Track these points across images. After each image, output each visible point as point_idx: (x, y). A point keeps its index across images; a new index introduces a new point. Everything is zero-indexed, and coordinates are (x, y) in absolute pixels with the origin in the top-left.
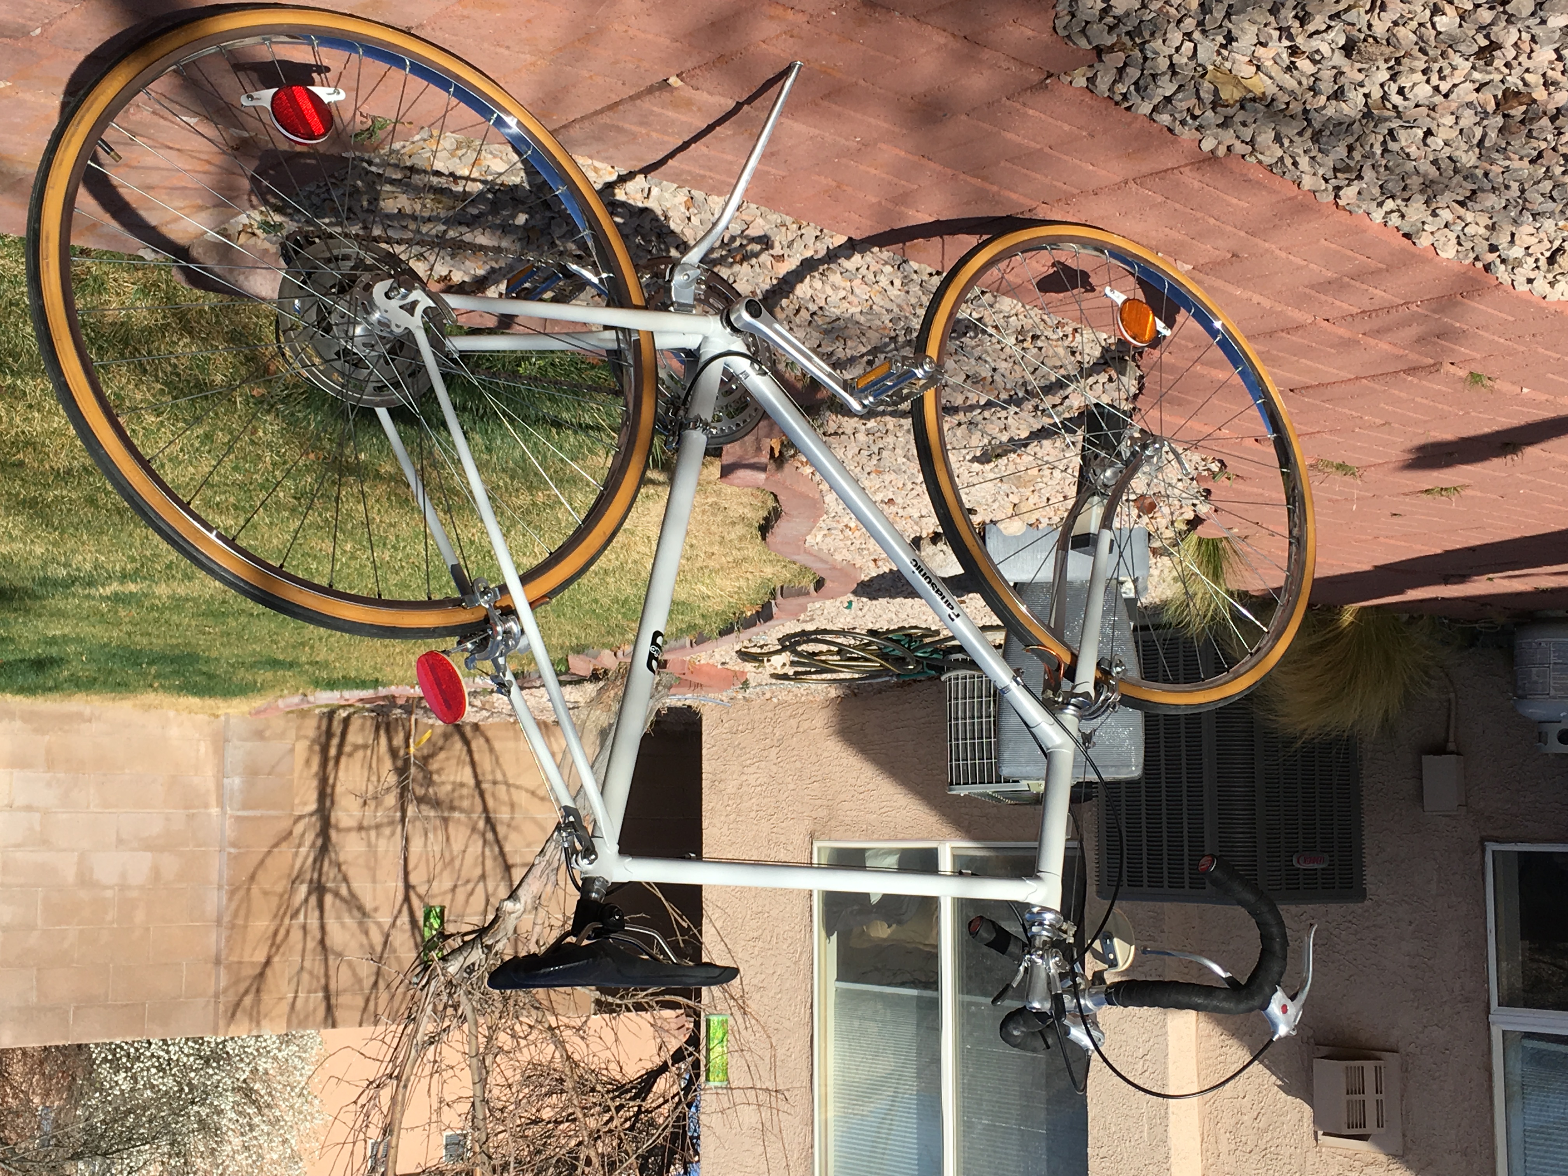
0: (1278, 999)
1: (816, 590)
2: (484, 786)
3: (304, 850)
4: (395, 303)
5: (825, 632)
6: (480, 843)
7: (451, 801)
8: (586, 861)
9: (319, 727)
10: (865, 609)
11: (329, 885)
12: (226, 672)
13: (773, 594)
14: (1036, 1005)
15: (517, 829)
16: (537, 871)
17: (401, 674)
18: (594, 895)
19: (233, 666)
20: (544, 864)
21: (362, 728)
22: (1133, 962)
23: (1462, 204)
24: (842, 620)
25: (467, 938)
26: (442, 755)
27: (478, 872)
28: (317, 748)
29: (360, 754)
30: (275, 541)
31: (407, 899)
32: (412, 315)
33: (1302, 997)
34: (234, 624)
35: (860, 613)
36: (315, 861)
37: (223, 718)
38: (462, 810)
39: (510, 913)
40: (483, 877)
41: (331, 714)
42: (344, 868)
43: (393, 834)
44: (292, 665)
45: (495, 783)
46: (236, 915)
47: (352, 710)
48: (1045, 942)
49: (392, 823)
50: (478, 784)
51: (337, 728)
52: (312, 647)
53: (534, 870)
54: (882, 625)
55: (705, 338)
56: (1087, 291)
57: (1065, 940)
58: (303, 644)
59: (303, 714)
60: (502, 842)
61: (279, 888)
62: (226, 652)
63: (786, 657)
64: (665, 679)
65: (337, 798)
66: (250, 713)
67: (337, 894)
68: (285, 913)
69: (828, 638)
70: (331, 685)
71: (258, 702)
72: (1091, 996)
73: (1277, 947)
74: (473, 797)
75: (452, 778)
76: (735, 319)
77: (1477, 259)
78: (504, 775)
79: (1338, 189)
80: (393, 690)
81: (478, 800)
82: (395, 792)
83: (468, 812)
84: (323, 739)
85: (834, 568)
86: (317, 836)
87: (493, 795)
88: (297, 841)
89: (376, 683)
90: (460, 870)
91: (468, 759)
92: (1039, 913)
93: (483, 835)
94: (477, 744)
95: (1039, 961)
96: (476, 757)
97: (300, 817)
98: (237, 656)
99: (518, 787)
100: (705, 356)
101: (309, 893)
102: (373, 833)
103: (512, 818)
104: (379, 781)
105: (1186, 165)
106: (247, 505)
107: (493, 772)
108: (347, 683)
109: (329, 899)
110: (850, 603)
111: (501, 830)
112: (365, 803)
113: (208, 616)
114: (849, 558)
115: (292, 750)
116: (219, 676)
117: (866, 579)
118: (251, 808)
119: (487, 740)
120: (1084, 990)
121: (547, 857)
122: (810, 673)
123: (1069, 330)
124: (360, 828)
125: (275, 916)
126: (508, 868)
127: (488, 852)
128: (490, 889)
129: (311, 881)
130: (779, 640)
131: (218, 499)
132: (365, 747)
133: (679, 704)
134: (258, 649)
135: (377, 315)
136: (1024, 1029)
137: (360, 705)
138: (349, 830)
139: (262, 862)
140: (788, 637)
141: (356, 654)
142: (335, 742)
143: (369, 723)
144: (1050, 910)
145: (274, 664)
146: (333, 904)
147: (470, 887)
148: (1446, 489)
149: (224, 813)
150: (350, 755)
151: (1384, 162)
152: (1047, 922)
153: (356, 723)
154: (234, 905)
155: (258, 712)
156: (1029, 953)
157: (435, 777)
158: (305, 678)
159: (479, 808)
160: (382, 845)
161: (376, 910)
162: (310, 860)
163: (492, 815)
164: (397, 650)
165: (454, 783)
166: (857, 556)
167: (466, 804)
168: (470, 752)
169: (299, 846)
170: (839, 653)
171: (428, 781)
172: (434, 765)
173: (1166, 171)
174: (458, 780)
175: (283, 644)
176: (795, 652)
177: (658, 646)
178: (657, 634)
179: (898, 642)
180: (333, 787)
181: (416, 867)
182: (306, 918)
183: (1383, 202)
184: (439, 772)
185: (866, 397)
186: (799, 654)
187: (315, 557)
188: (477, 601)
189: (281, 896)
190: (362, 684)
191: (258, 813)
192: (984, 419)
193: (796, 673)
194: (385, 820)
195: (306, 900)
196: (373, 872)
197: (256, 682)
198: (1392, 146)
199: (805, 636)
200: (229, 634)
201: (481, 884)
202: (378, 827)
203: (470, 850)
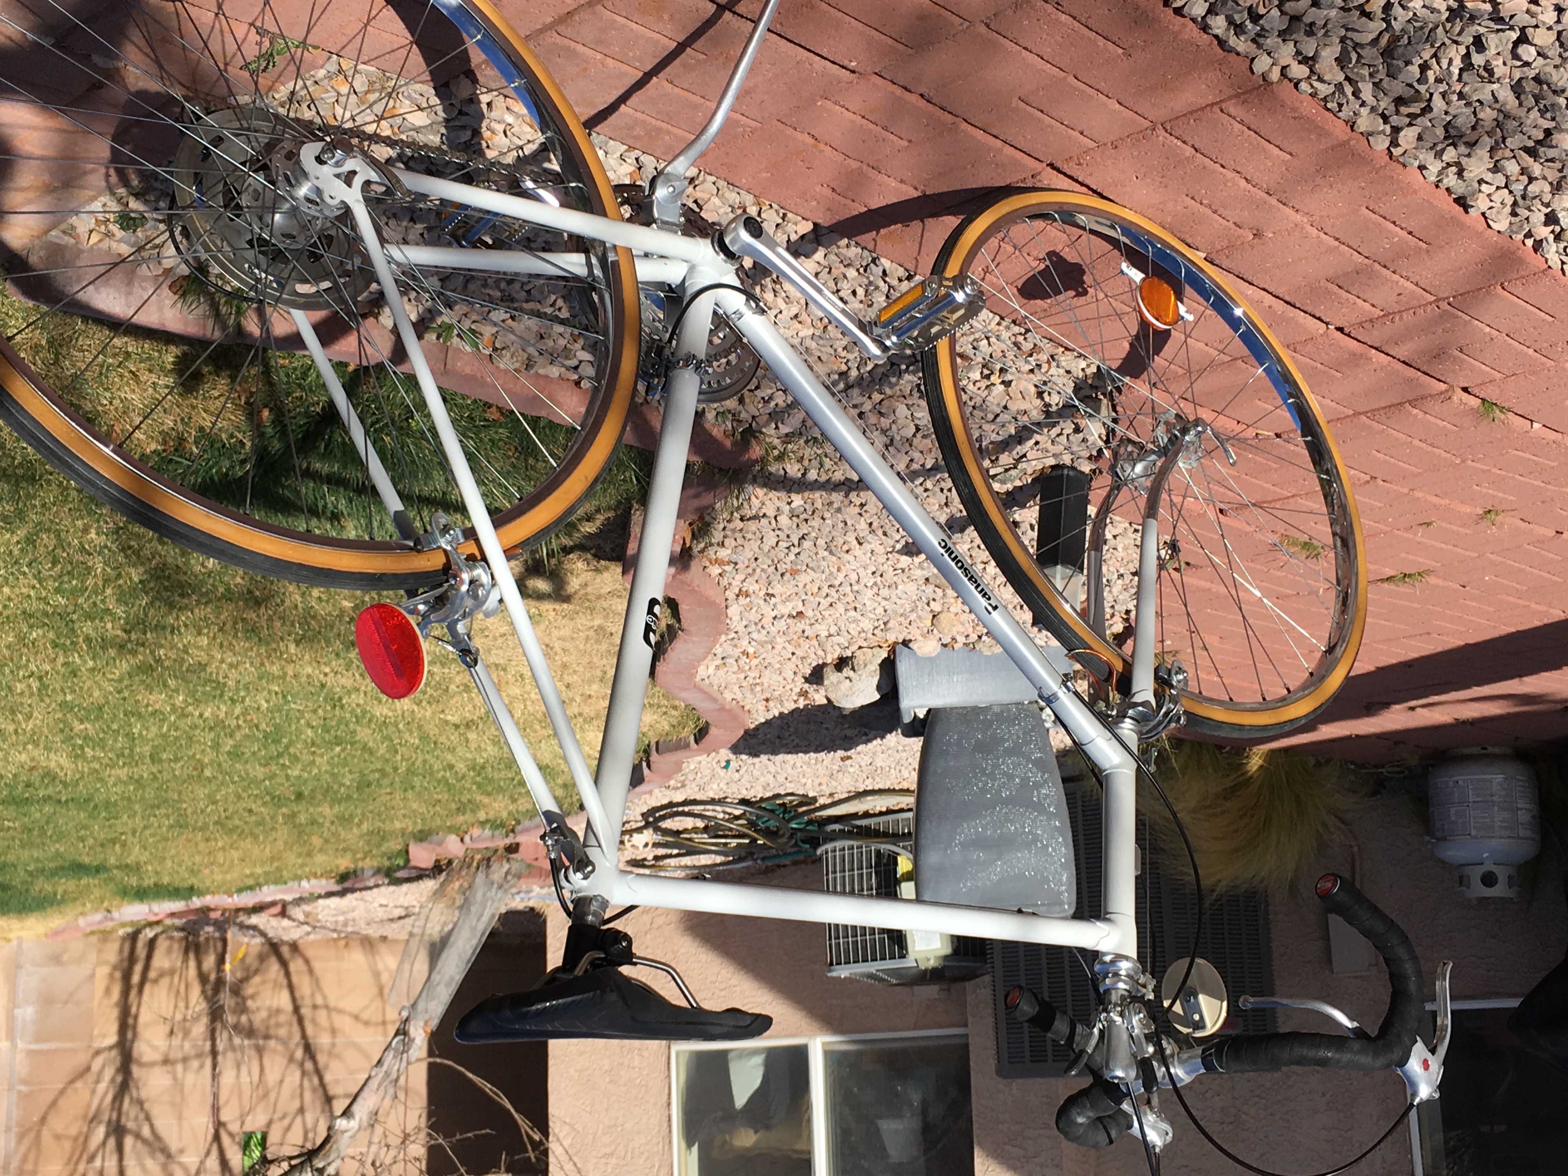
0: (1419, 1049)
1: (697, 742)
2: (304, 1011)
3: (102, 1086)
4: (327, 171)
5: (695, 802)
6: (298, 1074)
7: (268, 1028)
8: (579, 875)
9: (121, 951)
10: (742, 771)
11: (130, 1125)
12: (22, 883)
13: (647, 752)
14: (1119, 1073)
15: (338, 1057)
16: (373, 1084)
17: (218, 877)
18: (590, 918)
19: (30, 874)
20: (381, 1075)
21: (169, 951)
22: (1226, 1019)
23: (1532, 152)
24: (715, 786)
25: (293, 1162)
26: (256, 980)
27: (296, 1104)
28: (118, 975)
29: (165, 982)
30: (96, 694)
31: (217, 1138)
32: (350, 185)
33: (1442, 1050)
34: (38, 815)
35: (737, 775)
36: (114, 1099)
37: (15, 943)
38: (277, 1038)
39: (343, 1132)
40: (301, 1110)
41: (133, 937)
42: (146, 1106)
43: (202, 1066)
44: (98, 870)
45: (315, 1007)
46: (24, 1159)
47: (158, 929)
48: (1123, 998)
49: (199, 1056)
50: (296, 1009)
51: (141, 951)
52: (124, 845)
53: (370, 1082)
54: (756, 793)
55: (692, 269)
56: (1078, 295)
57: (1143, 996)
58: (113, 841)
59: (105, 935)
60: (323, 1072)
61: (73, 1131)
62: (25, 854)
63: (648, 836)
64: (515, 867)
65: (140, 1028)
66: (46, 935)
67: (138, 1136)
68: (80, 1157)
69: (697, 809)
70: (141, 894)
71: (55, 921)
72: (1182, 1062)
73: (1412, 987)
74: (291, 1024)
75: (268, 1003)
76: (731, 242)
77: (1529, 235)
78: (325, 998)
79: (1396, 130)
80: (209, 900)
81: (296, 1029)
82: (205, 1020)
83: (285, 1042)
84: (125, 964)
85: (722, 709)
86: (118, 1071)
87: (314, 1021)
88: (94, 1078)
89: (191, 891)
90: (275, 1105)
91: (285, 982)
92: (1112, 962)
93: (302, 1065)
94: (296, 966)
95: (1118, 1019)
96: (295, 979)
97: (98, 1053)
98: (38, 860)
99: (340, 1011)
100: (691, 290)
101: (107, 1136)
102: (179, 1067)
103: (333, 1045)
104: (187, 1007)
105: (1230, 98)
106: (68, 642)
107: (313, 995)
108: (159, 892)
109: (129, 1141)
110: (728, 762)
111: (321, 1059)
112: (172, 1032)
113: (9, 804)
114: (739, 696)
115: (92, 976)
116: (15, 887)
117: (752, 726)
118: (45, 1041)
119: (307, 961)
120: (1172, 1056)
121: (385, 1067)
122: (670, 856)
123: (1044, 357)
124: (166, 1061)
125: (69, 1160)
126: (328, 1100)
127: (306, 1083)
128: (310, 1124)
129: (109, 1122)
130: (643, 815)
131: (34, 635)
132: (172, 972)
133: (521, 907)
134: (62, 849)
135: (303, 190)
136: (1091, 1114)
137: (168, 922)
138: (153, 1064)
139: (54, 1104)
140: (654, 810)
141: (173, 852)
142: (138, 968)
143: (176, 946)
144: (1127, 958)
145: (78, 869)
146: (134, 1147)
147: (286, 1122)
148: (1410, 576)
149: (14, 1046)
150: (155, 981)
151: (1458, 89)
152: (1123, 972)
153: (162, 945)
154: (23, 1149)
155: (56, 933)
156: (1105, 1010)
157: (250, 1003)
158: (112, 886)
159: (297, 1037)
160: (190, 1079)
161: (181, 1151)
162: (109, 1097)
163: (311, 1041)
164: (220, 844)
165: (269, 1009)
166: (748, 695)
167: (282, 1032)
168: (288, 974)
169: (98, 1081)
170: (706, 829)
171: (242, 1009)
172: (249, 990)
173: (1202, 109)
174: (275, 1005)
175: (91, 841)
176: (657, 829)
177: (655, 615)
178: (653, 602)
179: (772, 811)
180: (136, 1017)
181: (227, 1102)
182: (103, 1160)
183: (1443, 150)
184: (253, 997)
185: (889, 338)
186: (666, 832)
187: (140, 716)
188: (436, 541)
189: (75, 1139)
190: (175, 893)
191: (53, 1046)
192: (926, 490)
193: (657, 858)
194: (193, 1052)
195: (104, 1143)
196: (178, 1109)
197: (55, 894)
198: (1478, 59)
199: (671, 809)
200: (30, 830)
201: (299, 1120)
202: (185, 1060)
203: (288, 1080)
